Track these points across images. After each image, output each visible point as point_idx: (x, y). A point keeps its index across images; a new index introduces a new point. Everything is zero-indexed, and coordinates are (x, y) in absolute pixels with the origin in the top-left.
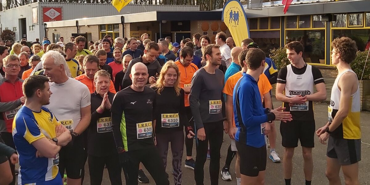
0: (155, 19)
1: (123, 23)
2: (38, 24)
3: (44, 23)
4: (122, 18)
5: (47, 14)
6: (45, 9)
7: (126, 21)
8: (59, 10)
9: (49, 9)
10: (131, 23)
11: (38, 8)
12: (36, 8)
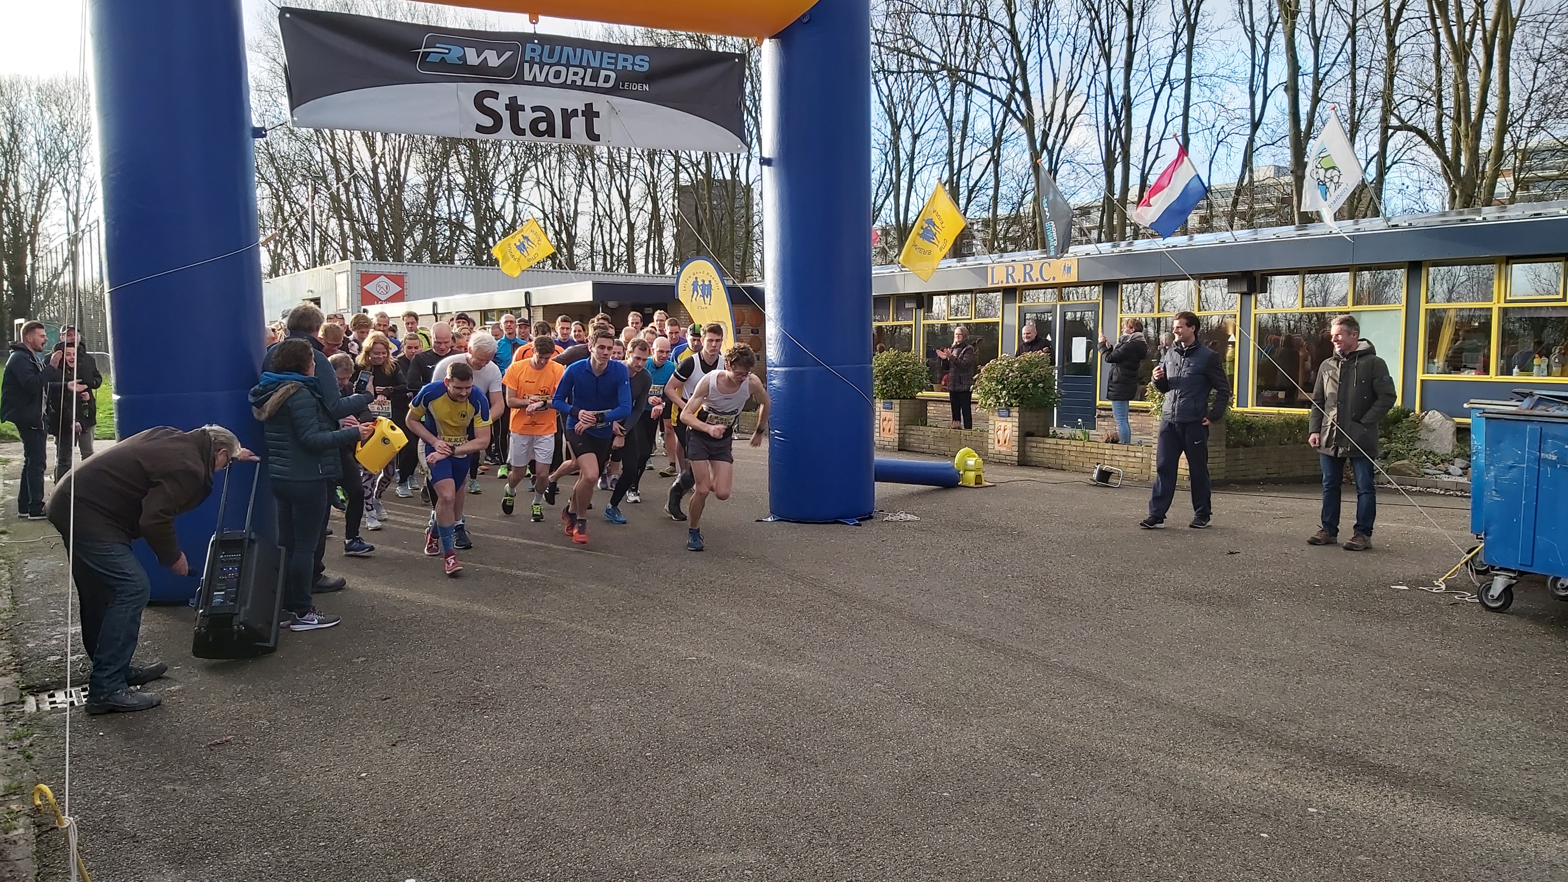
0: (590, 298)
1: (528, 306)
2: (350, 310)
3: (363, 307)
4: (527, 295)
5: (370, 287)
6: (367, 278)
7: (534, 303)
8: (398, 279)
9: (375, 276)
10: (544, 307)
11: (349, 273)
12: (345, 274)
